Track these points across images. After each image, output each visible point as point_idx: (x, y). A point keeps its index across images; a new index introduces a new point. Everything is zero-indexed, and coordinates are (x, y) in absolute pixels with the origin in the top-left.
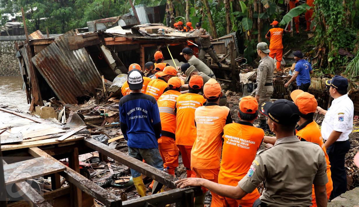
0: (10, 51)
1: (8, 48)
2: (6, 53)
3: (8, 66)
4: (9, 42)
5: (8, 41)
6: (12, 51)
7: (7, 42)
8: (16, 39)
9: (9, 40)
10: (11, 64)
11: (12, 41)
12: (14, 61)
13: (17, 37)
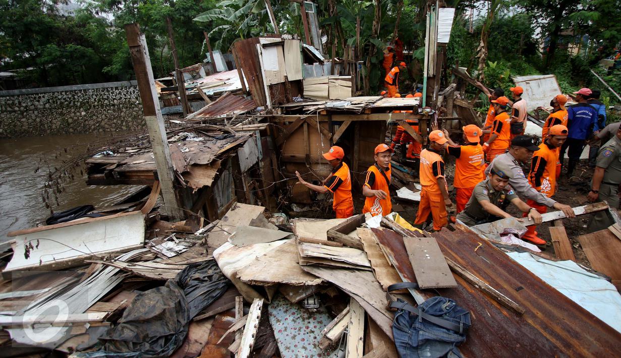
0: (12, 108)
1: (8, 104)
2: (6, 111)
3: (15, 126)
4: (8, 98)
5: (6, 96)
6: (17, 109)
7: (4, 98)
8: (19, 94)
9: (8, 96)
10: (19, 123)
11: (13, 96)
12: (24, 120)
13: (20, 92)
